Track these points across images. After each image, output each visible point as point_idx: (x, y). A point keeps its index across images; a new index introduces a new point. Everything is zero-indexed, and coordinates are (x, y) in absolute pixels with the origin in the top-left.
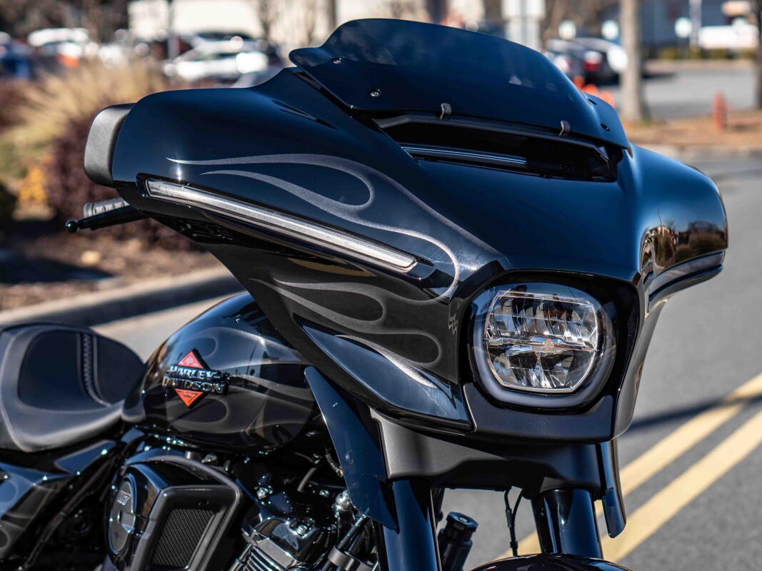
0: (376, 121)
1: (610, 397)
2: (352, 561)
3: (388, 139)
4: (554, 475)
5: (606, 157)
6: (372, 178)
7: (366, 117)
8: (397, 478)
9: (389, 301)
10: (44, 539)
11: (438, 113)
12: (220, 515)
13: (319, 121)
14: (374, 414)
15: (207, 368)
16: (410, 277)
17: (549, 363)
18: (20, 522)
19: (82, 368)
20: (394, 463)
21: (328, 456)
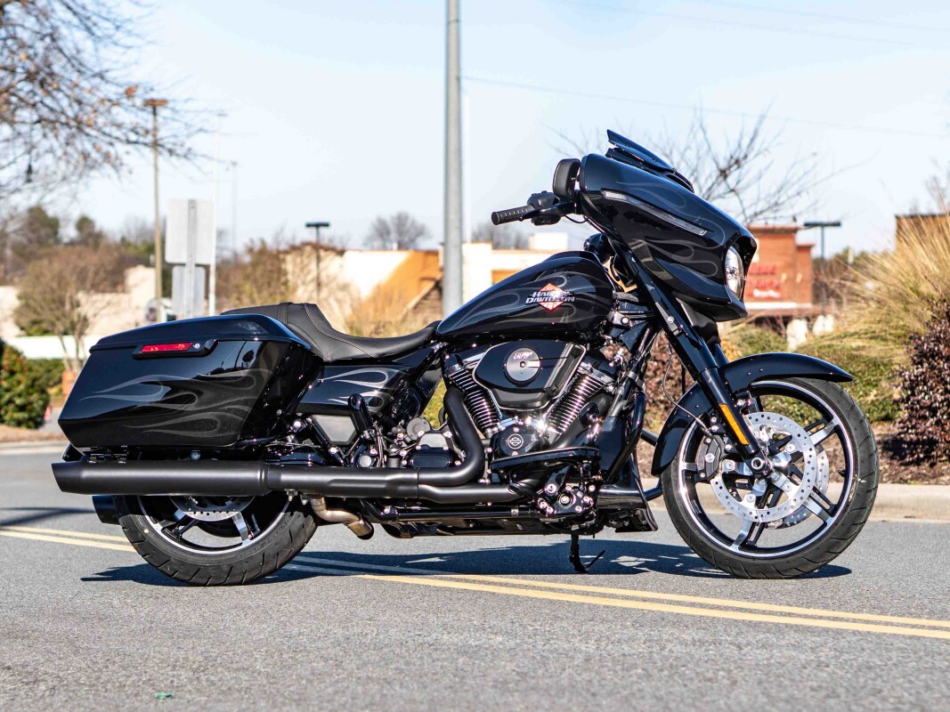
2: (638, 377)
6: (683, 196)
9: (695, 248)
12: (576, 359)
14: (678, 300)
16: (704, 238)
18: (390, 392)
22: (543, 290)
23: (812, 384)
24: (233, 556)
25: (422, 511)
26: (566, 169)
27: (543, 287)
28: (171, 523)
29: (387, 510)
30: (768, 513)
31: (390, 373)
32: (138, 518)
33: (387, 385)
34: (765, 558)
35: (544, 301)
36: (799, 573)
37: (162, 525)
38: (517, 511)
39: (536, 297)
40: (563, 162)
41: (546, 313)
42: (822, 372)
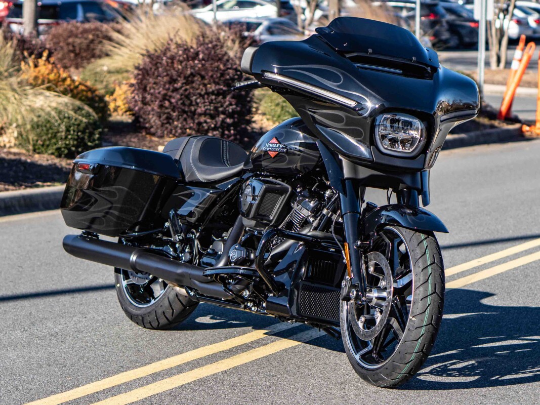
0: (345, 55)
1: (424, 155)
2: (331, 213)
3: (349, 61)
4: (403, 183)
5: (430, 71)
6: (342, 74)
7: (342, 53)
8: (348, 179)
9: (347, 117)
10: (210, 216)
11: (367, 52)
12: (283, 197)
13: (325, 54)
14: (340, 157)
15: (280, 143)
16: (354, 109)
17: (403, 142)
18: (201, 208)
19: (223, 154)
20: (347, 174)
21: (323, 178)
27: (271, 140)
31: (203, 195)
33: (200, 203)
35: (269, 151)
39: (266, 147)
41: (271, 159)
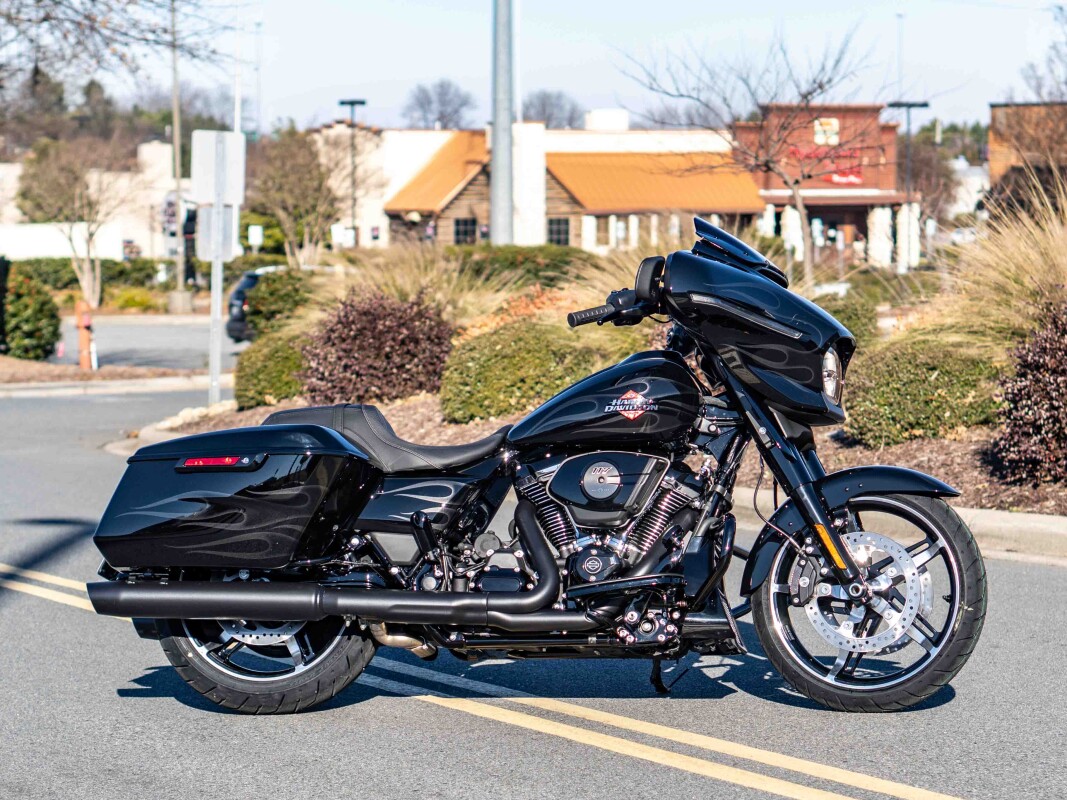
9: (789, 352)
12: (660, 473)
18: (456, 507)
22: (623, 397)
23: (916, 502)
24: (285, 683)
25: (491, 637)
26: (650, 268)
27: (624, 394)
28: (217, 646)
29: (453, 637)
30: (867, 642)
31: (456, 487)
32: (181, 640)
33: (454, 499)
34: (864, 691)
35: (625, 410)
36: (900, 707)
37: (207, 648)
38: (594, 639)
39: (614, 406)
40: (647, 261)
41: (627, 422)
42: (927, 489)
